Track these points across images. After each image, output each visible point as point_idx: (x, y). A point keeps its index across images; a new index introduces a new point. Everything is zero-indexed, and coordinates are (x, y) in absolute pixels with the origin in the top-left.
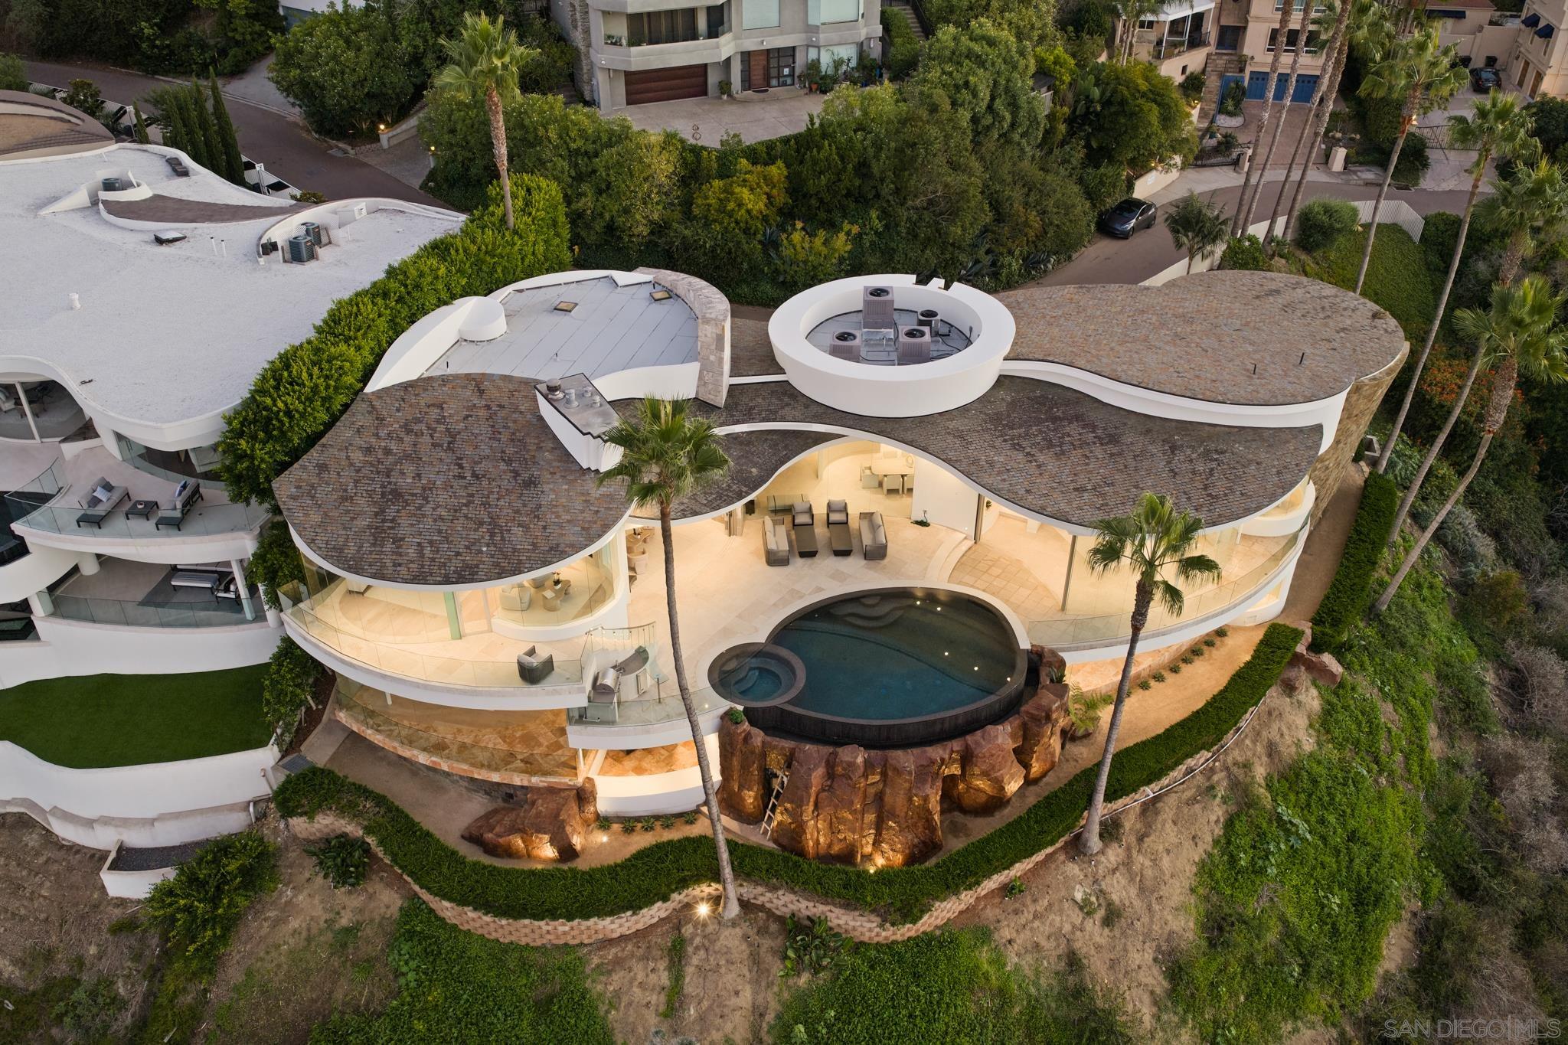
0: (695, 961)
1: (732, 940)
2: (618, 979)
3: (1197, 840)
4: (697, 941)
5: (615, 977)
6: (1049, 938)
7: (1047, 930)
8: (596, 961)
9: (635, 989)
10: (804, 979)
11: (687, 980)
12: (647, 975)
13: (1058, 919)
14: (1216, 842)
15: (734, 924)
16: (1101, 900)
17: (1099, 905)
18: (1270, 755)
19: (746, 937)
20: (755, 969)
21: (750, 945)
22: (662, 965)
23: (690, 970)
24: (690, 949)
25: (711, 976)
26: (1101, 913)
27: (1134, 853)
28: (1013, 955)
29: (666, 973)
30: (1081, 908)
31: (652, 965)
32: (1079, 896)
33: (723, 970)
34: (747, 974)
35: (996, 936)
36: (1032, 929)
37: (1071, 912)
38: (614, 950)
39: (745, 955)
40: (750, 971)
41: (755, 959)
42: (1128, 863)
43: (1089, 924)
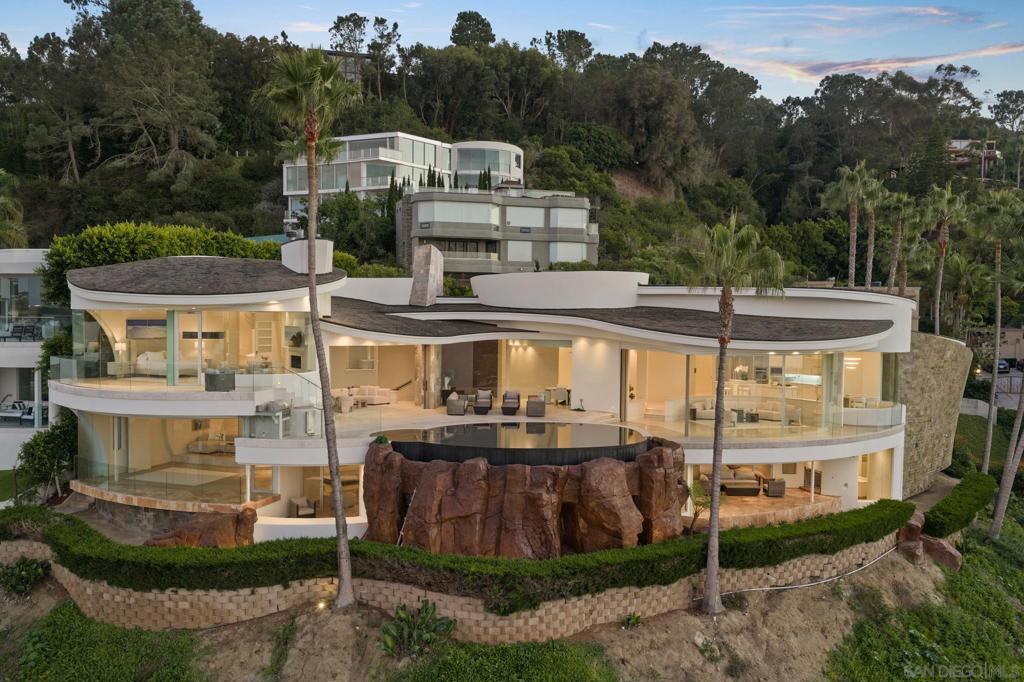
0: (300, 644)
1: (341, 625)
2: (222, 657)
3: (826, 633)
4: (307, 627)
5: (219, 656)
6: (666, 668)
7: (665, 661)
8: (207, 642)
9: (234, 667)
10: (402, 664)
11: (289, 662)
12: (251, 656)
13: (677, 655)
14: (847, 640)
15: (346, 611)
16: (724, 651)
17: (722, 656)
18: (897, 593)
19: (354, 624)
20: (359, 658)
21: (358, 633)
22: (268, 647)
23: (293, 652)
24: (298, 635)
25: (313, 659)
26: (724, 663)
27: (759, 624)
28: (626, 673)
29: (270, 654)
30: (702, 652)
31: (258, 645)
32: (699, 641)
33: (326, 654)
34: (350, 662)
35: (608, 652)
36: (648, 657)
37: (690, 652)
38: (226, 632)
39: (351, 643)
40: (353, 660)
41: (360, 648)
42: (752, 630)
43: (710, 668)
